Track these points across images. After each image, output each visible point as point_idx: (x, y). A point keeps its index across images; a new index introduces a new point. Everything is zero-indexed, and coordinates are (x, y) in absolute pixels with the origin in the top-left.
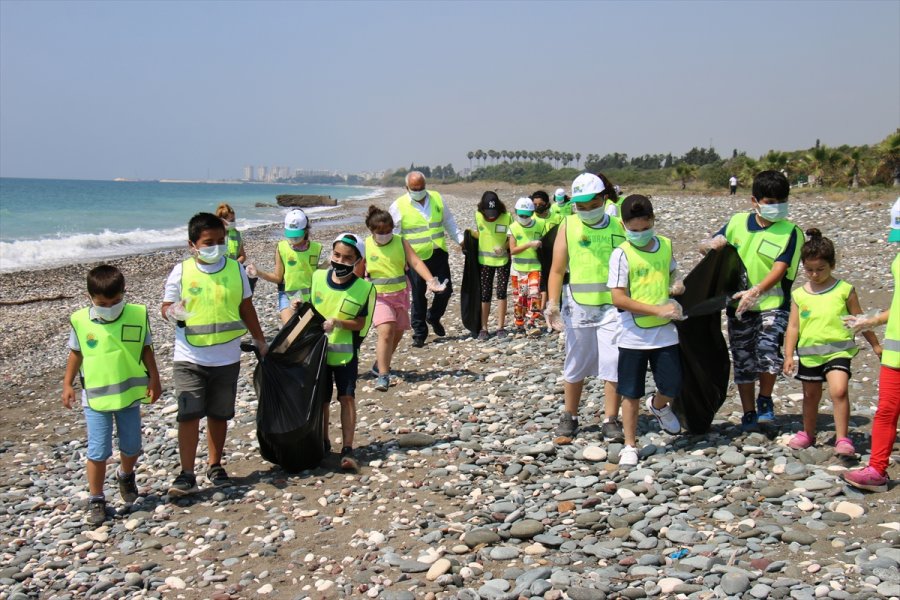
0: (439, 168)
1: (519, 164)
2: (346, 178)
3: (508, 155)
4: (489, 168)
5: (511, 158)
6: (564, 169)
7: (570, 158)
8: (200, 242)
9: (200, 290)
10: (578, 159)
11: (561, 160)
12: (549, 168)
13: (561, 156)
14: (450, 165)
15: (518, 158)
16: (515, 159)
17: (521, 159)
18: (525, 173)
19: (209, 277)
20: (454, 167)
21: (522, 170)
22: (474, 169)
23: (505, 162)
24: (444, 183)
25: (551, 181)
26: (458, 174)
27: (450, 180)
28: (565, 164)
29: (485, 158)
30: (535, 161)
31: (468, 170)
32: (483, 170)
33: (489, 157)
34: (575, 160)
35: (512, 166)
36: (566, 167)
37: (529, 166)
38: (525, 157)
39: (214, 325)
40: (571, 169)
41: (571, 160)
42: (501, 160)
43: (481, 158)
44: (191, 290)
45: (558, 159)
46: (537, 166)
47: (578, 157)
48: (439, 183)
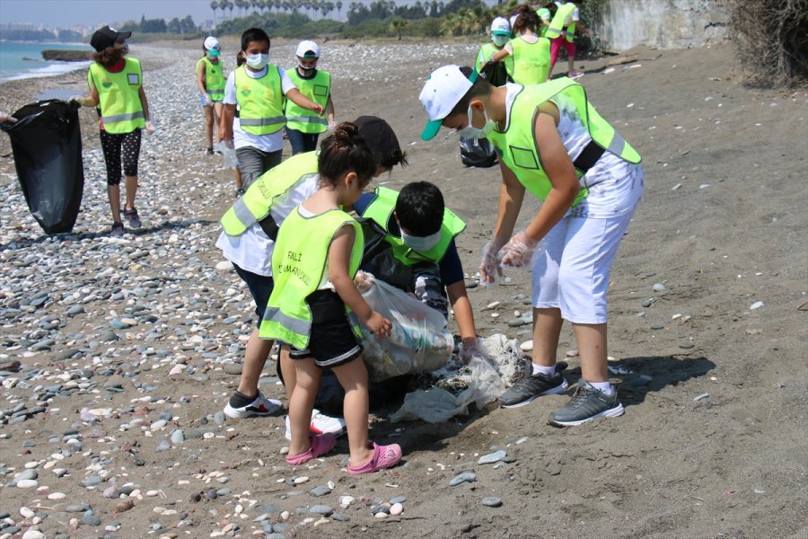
0: (176, 20)
1: (272, 15)
2: (56, 33)
3: (258, 5)
4: (236, 20)
5: (262, 8)
6: (322, 21)
7: (331, 7)
8: (248, 51)
9: (249, 92)
10: (339, 8)
11: (320, 9)
12: (305, 20)
13: (320, 5)
14: (190, 17)
15: (270, 7)
16: (266, 9)
17: (274, 9)
18: (279, 26)
19: (255, 81)
20: (193, 19)
21: (275, 22)
22: (220, 22)
23: (255, 13)
24: (186, 39)
25: (306, 34)
26: (200, 28)
27: (192, 35)
28: (325, 14)
29: (231, 9)
30: (289, 12)
31: (211, 22)
32: (230, 22)
33: (236, 8)
34: (336, 10)
35: (263, 17)
36: (327, 17)
37: (283, 17)
38: (278, 7)
39: (262, 119)
40: (330, 21)
41: (332, 9)
42: (251, 11)
43: (227, 9)
44: (243, 92)
45: (317, 9)
46: (292, 17)
47: (340, 5)
48: (179, 39)
